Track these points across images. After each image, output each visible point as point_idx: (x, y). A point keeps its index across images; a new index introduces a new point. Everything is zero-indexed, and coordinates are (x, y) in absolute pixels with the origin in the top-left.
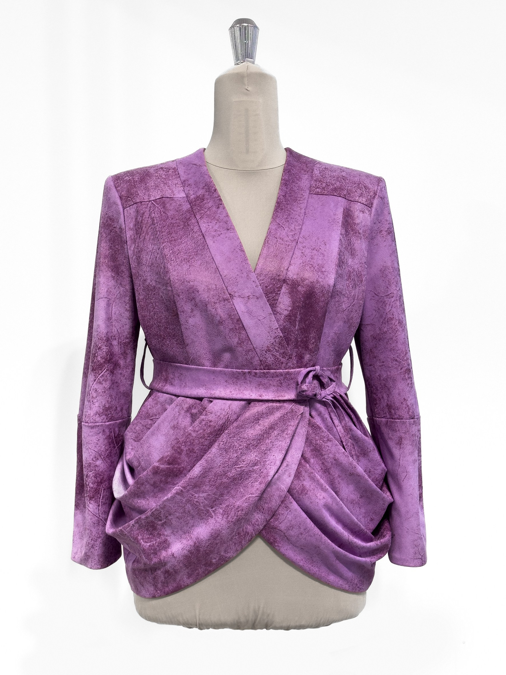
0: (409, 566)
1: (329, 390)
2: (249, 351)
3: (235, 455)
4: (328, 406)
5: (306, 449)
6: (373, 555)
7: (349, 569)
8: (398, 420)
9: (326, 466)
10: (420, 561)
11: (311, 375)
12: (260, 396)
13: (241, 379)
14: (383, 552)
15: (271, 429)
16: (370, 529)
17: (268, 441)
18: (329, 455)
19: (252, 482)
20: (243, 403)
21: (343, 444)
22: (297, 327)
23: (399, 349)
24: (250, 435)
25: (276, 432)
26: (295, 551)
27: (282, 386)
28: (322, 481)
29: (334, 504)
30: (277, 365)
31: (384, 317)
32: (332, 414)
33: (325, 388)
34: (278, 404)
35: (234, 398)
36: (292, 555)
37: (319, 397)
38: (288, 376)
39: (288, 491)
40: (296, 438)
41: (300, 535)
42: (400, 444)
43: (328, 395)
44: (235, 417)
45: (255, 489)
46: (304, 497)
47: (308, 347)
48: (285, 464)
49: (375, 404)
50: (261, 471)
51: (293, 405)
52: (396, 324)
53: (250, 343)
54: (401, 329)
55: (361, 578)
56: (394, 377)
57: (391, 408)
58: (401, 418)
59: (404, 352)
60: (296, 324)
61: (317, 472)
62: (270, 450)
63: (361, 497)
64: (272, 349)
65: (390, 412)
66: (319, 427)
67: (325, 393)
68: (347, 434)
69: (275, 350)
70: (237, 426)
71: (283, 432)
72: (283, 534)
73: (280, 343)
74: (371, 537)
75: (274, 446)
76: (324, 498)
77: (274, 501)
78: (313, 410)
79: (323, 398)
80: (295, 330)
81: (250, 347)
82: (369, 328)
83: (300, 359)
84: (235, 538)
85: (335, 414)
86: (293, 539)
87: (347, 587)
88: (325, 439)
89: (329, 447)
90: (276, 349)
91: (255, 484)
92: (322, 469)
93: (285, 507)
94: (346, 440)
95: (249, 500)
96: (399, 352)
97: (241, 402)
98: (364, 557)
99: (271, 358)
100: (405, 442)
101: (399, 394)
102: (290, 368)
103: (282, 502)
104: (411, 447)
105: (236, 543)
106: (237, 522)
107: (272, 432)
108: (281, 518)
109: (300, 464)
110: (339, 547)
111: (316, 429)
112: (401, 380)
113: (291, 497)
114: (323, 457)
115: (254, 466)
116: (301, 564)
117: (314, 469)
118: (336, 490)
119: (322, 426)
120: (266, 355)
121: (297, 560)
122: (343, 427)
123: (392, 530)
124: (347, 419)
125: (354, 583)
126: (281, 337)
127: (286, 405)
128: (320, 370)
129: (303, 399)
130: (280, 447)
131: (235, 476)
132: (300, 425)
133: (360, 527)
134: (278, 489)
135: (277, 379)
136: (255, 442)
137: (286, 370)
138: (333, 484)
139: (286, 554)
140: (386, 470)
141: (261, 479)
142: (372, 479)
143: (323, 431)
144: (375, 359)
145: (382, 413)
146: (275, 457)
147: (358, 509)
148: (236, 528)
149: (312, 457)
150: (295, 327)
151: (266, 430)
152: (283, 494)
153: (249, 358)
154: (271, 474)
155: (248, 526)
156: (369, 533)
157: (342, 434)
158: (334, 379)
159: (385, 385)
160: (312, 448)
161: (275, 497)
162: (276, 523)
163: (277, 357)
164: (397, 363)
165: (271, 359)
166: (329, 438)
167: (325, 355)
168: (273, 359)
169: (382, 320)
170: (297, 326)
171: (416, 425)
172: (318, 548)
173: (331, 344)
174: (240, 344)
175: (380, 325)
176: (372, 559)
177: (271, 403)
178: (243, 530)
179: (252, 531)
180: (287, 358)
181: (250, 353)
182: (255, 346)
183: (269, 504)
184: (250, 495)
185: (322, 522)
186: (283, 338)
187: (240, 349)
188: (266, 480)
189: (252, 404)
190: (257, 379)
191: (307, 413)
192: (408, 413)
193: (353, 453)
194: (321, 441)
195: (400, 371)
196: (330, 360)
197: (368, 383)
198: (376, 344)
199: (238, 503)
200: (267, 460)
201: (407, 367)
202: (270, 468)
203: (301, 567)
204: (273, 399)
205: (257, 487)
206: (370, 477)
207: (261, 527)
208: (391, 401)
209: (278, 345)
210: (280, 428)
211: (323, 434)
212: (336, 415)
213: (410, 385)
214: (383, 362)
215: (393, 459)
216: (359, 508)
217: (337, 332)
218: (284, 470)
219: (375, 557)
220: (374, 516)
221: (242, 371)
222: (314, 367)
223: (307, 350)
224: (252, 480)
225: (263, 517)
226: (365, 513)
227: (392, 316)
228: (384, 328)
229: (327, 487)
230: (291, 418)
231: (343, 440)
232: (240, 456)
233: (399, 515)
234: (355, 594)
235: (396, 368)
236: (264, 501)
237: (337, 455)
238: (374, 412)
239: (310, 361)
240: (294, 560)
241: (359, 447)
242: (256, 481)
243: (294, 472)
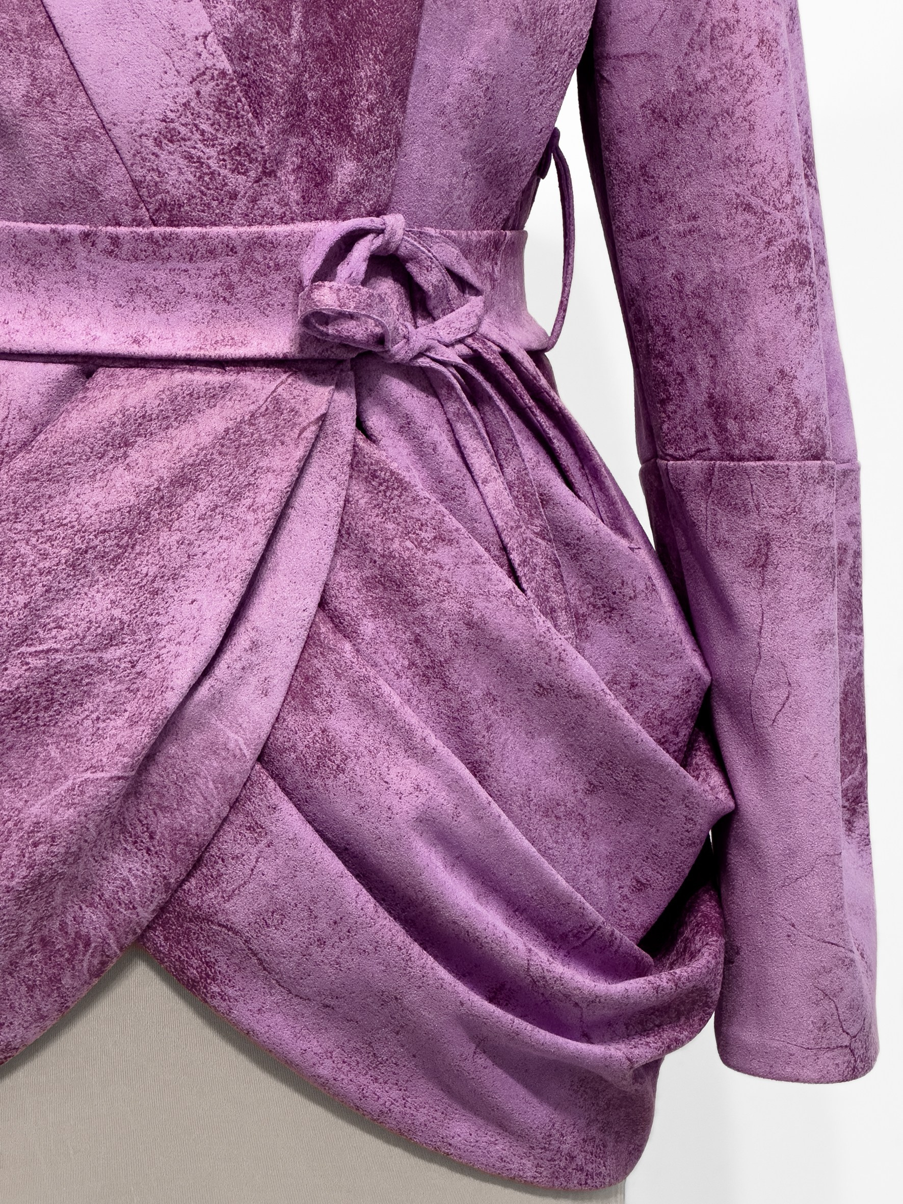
0: (797, 1080)
1: (449, 324)
2: (80, 136)
3: (18, 598)
4: (444, 392)
5: (341, 576)
6: (644, 1031)
7: (537, 1091)
8: (753, 464)
9: (432, 653)
10: (842, 1058)
11: (361, 251)
12: (136, 341)
13: (51, 267)
14: (688, 1019)
15: (182, 485)
16: (633, 925)
17: (166, 538)
18: (445, 605)
19: (98, 718)
20: (59, 370)
21: (509, 560)
22: (294, 33)
23: (762, 157)
24: (88, 510)
25: (203, 500)
26: (295, 1018)
27: (233, 300)
28: (410, 716)
29: (464, 817)
30: (208, 205)
31: (698, 17)
32: (460, 427)
33: (430, 316)
34: (215, 378)
35: (15, 347)
36: (287, 1034)
37: (399, 351)
38: (258, 255)
39: (260, 759)
40: (294, 524)
41: (314, 949)
42: (763, 566)
43: (447, 346)
44: (21, 431)
45: (110, 745)
46: (329, 782)
47: (349, 129)
48: (242, 639)
49: (663, 402)
50: (138, 669)
51: (282, 383)
52: (747, 50)
53: (82, 99)
54: (768, 72)
55: (593, 1132)
56: (737, 281)
57: (725, 413)
58: (766, 453)
59: (781, 170)
60: (289, 17)
61: (392, 676)
62: (174, 577)
63: (592, 789)
64: (183, 130)
65: (723, 429)
66: (400, 481)
67: (433, 335)
68: (531, 515)
69: (197, 136)
70: (30, 471)
71: (236, 497)
72: (239, 943)
73: (220, 105)
74: (636, 958)
75: (196, 561)
76: (418, 788)
77: (199, 799)
78: (377, 409)
79: (421, 354)
80: (288, 45)
81: (85, 118)
82: (634, 70)
83: (317, 185)
84: (31, 964)
85: (475, 425)
86: (288, 965)
87: (529, 1168)
88: (427, 535)
89: (441, 567)
90: (203, 133)
91: (112, 723)
92: (413, 664)
93: (249, 828)
94: (525, 541)
95: (82, 793)
96: (758, 169)
97: (51, 366)
98: (602, 1041)
99: (181, 173)
100: (781, 555)
101: (760, 352)
102: (267, 217)
103: (233, 806)
104: (808, 576)
105: (34, 986)
106: (33, 890)
107: (188, 499)
108: (234, 872)
109: (312, 640)
110: (491, 1000)
111: (387, 487)
112: (767, 291)
113: (271, 784)
114: (416, 614)
115: (106, 647)
116: (325, 1070)
117: (375, 665)
118: (477, 757)
119: (416, 477)
120: (157, 156)
121: (309, 1055)
122: (510, 486)
123: (726, 929)
124: (529, 451)
125: (559, 1151)
126: (223, 74)
127: (249, 379)
128: (407, 232)
129: (326, 354)
130: (222, 564)
131: (22, 690)
132: (313, 469)
133: (581, 913)
134: (213, 749)
135: (214, 266)
136: (109, 543)
137: (250, 225)
138: (460, 729)
139: (257, 1028)
140: (707, 678)
141: (134, 703)
142: (641, 715)
143: (415, 500)
144: (659, 207)
145: (689, 435)
146: (199, 610)
147: (578, 840)
148: (30, 917)
149: (369, 612)
150: (287, 31)
151: (158, 489)
152: (237, 770)
153: (83, 169)
154: (179, 682)
155: (88, 911)
156: (627, 941)
157: (506, 514)
158: (473, 279)
159: (700, 315)
160: (367, 573)
161: (200, 782)
162: (212, 895)
163: (209, 167)
164: (753, 220)
165: (182, 178)
166: (444, 527)
167: (432, 172)
168: (191, 178)
169: (687, 35)
170: (297, 25)
171: (831, 486)
172: (393, 1004)
173: (456, 123)
174: (38, 103)
175: (681, 56)
176: (637, 1051)
177: (184, 370)
178: (63, 927)
179: (105, 929)
180: (252, 174)
181: (86, 146)
182: (106, 115)
183: (177, 813)
184: (88, 775)
185: (410, 892)
186: (232, 80)
187: (38, 127)
188: (157, 710)
189: (101, 376)
190: (123, 266)
191: (343, 416)
192: (797, 433)
193: (556, 599)
194: (409, 544)
195: (764, 254)
196: (456, 194)
197: (635, 315)
198: (663, 142)
199: (36, 810)
200: (161, 620)
201: (794, 237)
202: (177, 656)
203: (323, 1085)
204: (195, 353)
205: (119, 740)
206: (632, 707)
207: (145, 915)
208: (725, 384)
209: (210, 112)
210: (224, 483)
211: (416, 514)
212: (479, 433)
213: (805, 315)
214: (694, 218)
215: (736, 632)
216: (584, 834)
217: (482, 67)
218: (238, 665)
219: (651, 1039)
220: (649, 872)
221: (53, 231)
222: (378, 216)
223: (343, 143)
224: (97, 710)
225: (149, 871)
226: (610, 859)
227: (730, 16)
228: (698, 66)
229: (434, 741)
230: (269, 437)
231: (511, 543)
232: (42, 604)
233: (758, 867)
234: (566, 1197)
235: (748, 241)
236: (155, 799)
237: (479, 603)
238: (659, 437)
239: (359, 188)
240: (295, 1055)
241: (587, 576)
242: (115, 712)
243: (287, 674)
